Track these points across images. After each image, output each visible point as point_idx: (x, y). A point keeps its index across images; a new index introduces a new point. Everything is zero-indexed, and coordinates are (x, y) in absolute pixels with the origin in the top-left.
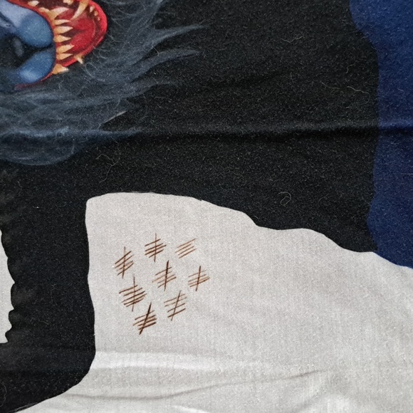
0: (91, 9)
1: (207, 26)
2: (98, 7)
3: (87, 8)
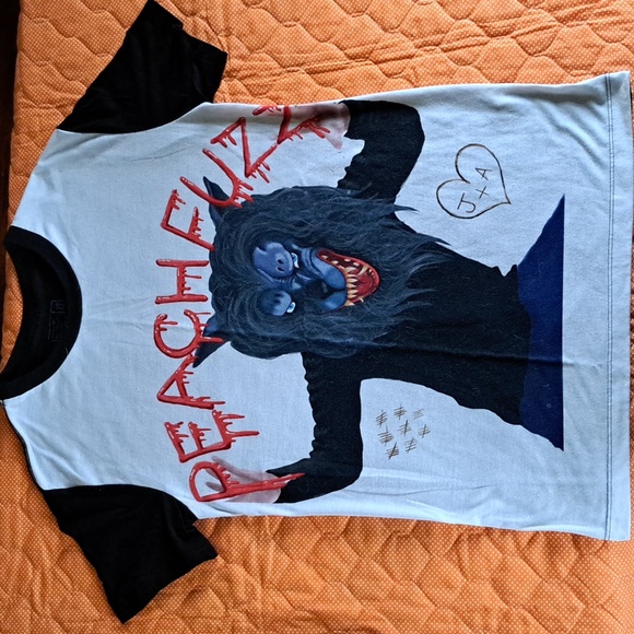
3: (368, 270)
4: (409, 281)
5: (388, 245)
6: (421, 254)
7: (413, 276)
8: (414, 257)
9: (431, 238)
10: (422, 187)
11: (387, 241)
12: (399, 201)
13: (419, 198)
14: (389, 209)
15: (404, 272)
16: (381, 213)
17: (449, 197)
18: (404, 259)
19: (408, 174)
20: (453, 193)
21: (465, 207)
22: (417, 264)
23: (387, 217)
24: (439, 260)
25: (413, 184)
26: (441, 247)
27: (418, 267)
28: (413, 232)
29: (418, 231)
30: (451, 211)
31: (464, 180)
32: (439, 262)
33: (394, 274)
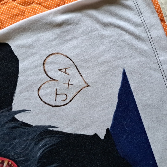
0: (10, 163)
1: (60, 164)
2: (13, 162)
3: (8, 163)
4: (38, 163)
5: (17, 141)
6: (40, 140)
7: (41, 158)
8: (37, 144)
9: (44, 126)
10: (27, 93)
11: (15, 138)
12: (15, 108)
13: (28, 101)
14: (10, 115)
15: (33, 157)
16: (6, 120)
17: (47, 95)
18: (30, 148)
19: (15, 87)
20: (48, 91)
21: (60, 98)
22: (40, 149)
23: (10, 121)
24: (53, 141)
25: (21, 93)
26: (53, 131)
27: (41, 151)
28: (31, 126)
29: (34, 125)
30: (52, 104)
31: (53, 80)
32: (55, 142)
33: (27, 160)
